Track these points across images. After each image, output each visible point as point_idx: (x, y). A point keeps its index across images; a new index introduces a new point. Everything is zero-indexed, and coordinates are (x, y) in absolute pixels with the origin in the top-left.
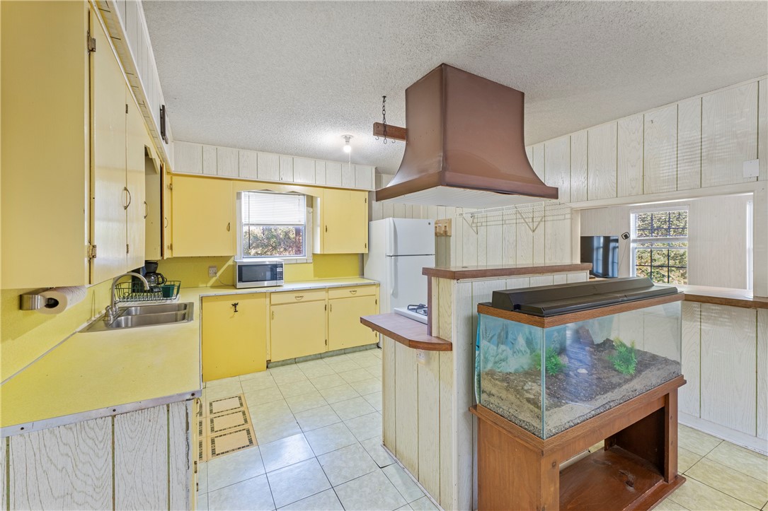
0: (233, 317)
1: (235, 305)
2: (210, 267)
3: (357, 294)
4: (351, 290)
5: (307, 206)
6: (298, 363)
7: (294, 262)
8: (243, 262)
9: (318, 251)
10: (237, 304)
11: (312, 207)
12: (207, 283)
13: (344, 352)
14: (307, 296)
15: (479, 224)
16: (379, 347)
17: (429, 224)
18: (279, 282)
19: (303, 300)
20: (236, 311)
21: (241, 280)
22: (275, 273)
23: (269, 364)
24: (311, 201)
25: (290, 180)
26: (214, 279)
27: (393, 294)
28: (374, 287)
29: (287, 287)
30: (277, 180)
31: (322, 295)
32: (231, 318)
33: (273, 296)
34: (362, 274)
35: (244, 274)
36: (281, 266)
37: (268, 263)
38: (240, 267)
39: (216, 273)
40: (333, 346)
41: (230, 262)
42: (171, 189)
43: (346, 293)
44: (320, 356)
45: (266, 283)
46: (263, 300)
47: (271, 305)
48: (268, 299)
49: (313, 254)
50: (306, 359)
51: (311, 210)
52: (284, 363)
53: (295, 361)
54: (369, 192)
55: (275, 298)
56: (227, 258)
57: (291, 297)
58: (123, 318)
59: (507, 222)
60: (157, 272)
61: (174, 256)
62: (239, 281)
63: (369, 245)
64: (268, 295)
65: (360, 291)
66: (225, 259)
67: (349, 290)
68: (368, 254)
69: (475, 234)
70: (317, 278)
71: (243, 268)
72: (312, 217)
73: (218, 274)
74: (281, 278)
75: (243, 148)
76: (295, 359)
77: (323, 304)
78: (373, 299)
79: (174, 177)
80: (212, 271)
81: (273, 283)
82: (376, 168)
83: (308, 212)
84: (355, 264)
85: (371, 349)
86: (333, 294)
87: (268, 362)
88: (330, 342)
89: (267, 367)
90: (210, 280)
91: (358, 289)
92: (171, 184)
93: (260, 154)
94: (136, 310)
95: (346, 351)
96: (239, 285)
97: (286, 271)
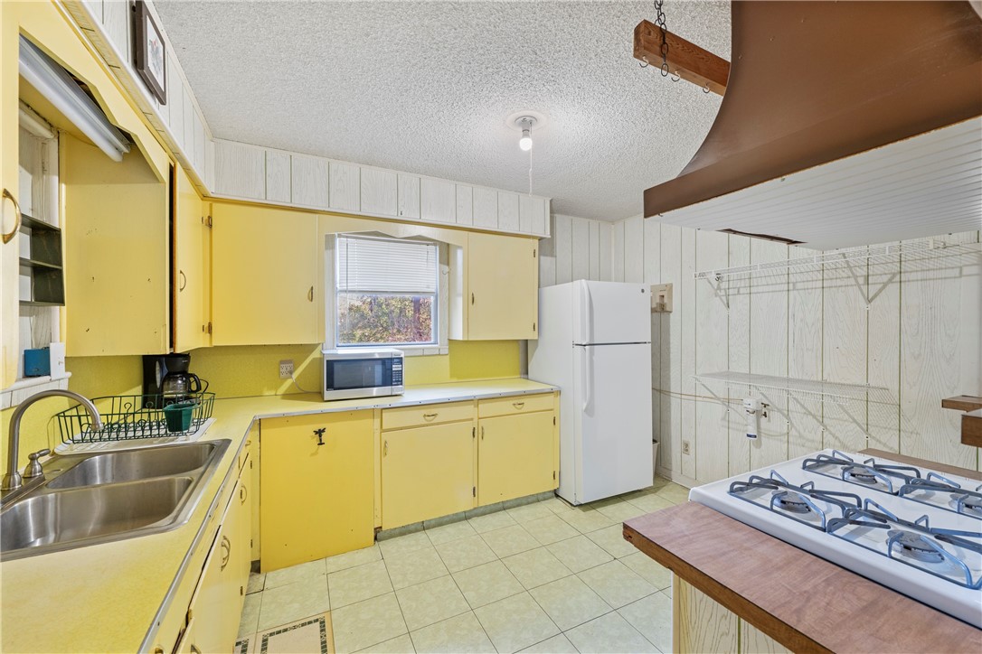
0: (316, 453)
1: (320, 433)
2: (282, 362)
3: (525, 409)
4: (515, 402)
5: (440, 262)
6: (428, 528)
7: (420, 353)
8: (337, 355)
9: (458, 335)
10: (323, 431)
11: (448, 264)
12: (277, 388)
13: (503, 507)
14: (444, 413)
15: (731, 292)
16: (557, 496)
17: (643, 291)
18: (396, 389)
19: (437, 420)
20: (321, 444)
21: (331, 386)
22: (389, 373)
23: (378, 535)
24: (446, 252)
25: (415, 218)
26: (289, 382)
27: (586, 410)
28: (552, 396)
29: (410, 396)
30: (393, 215)
31: (469, 411)
32: (313, 455)
33: (385, 414)
34: (526, 372)
35: (338, 376)
36: (400, 360)
37: (377, 357)
38: (331, 364)
39: (291, 373)
40: (486, 499)
41: (316, 354)
42: (211, 226)
43: (506, 406)
44: (466, 516)
45: (375, 391)
46: (368, 422)
47: (383, 431)
48: (377, 421)
49: (449, 340)
50: (441, 523)
51: (446, 269)
52: (404, 531)
53: (424, 527)
54: (541, 239)
55: (390, 419)
56: (311, 348)
57: (417, 417)
58: (30, 501)
59: (799, 286)
60: (190, 371)
61: (214, 344)
62: (327, 388)
63: (538, 327)
64: (377, 413)
65: (530, 404)
66: (307, 349)
67: (510, 403)
68: (537, 341)
69: (725, 308)
70: (455, 380)
71: (337, 367)
72: (448, 280)
73: (295, 375)
74: (400, 382)
75: (337, 158)
76: (423, 522)
77: (468, 427)
78: (550, 415)
79: (216, 206)
80: (285, 368)
81: (387, 390)
82: (551, 201)
83: (442, 272)
84: (514, 357)
85: (545, 499)
86: (486, 409)
87: (378, 530)
88: (481, 492)
89: (376, 539)
90: (282, 383)
91: (525, 400)
92: (210, 217)
93: (365, 169)
94: (103, 463)
95: (506, 505)
96: (329, 394)
97: (408, 370)
